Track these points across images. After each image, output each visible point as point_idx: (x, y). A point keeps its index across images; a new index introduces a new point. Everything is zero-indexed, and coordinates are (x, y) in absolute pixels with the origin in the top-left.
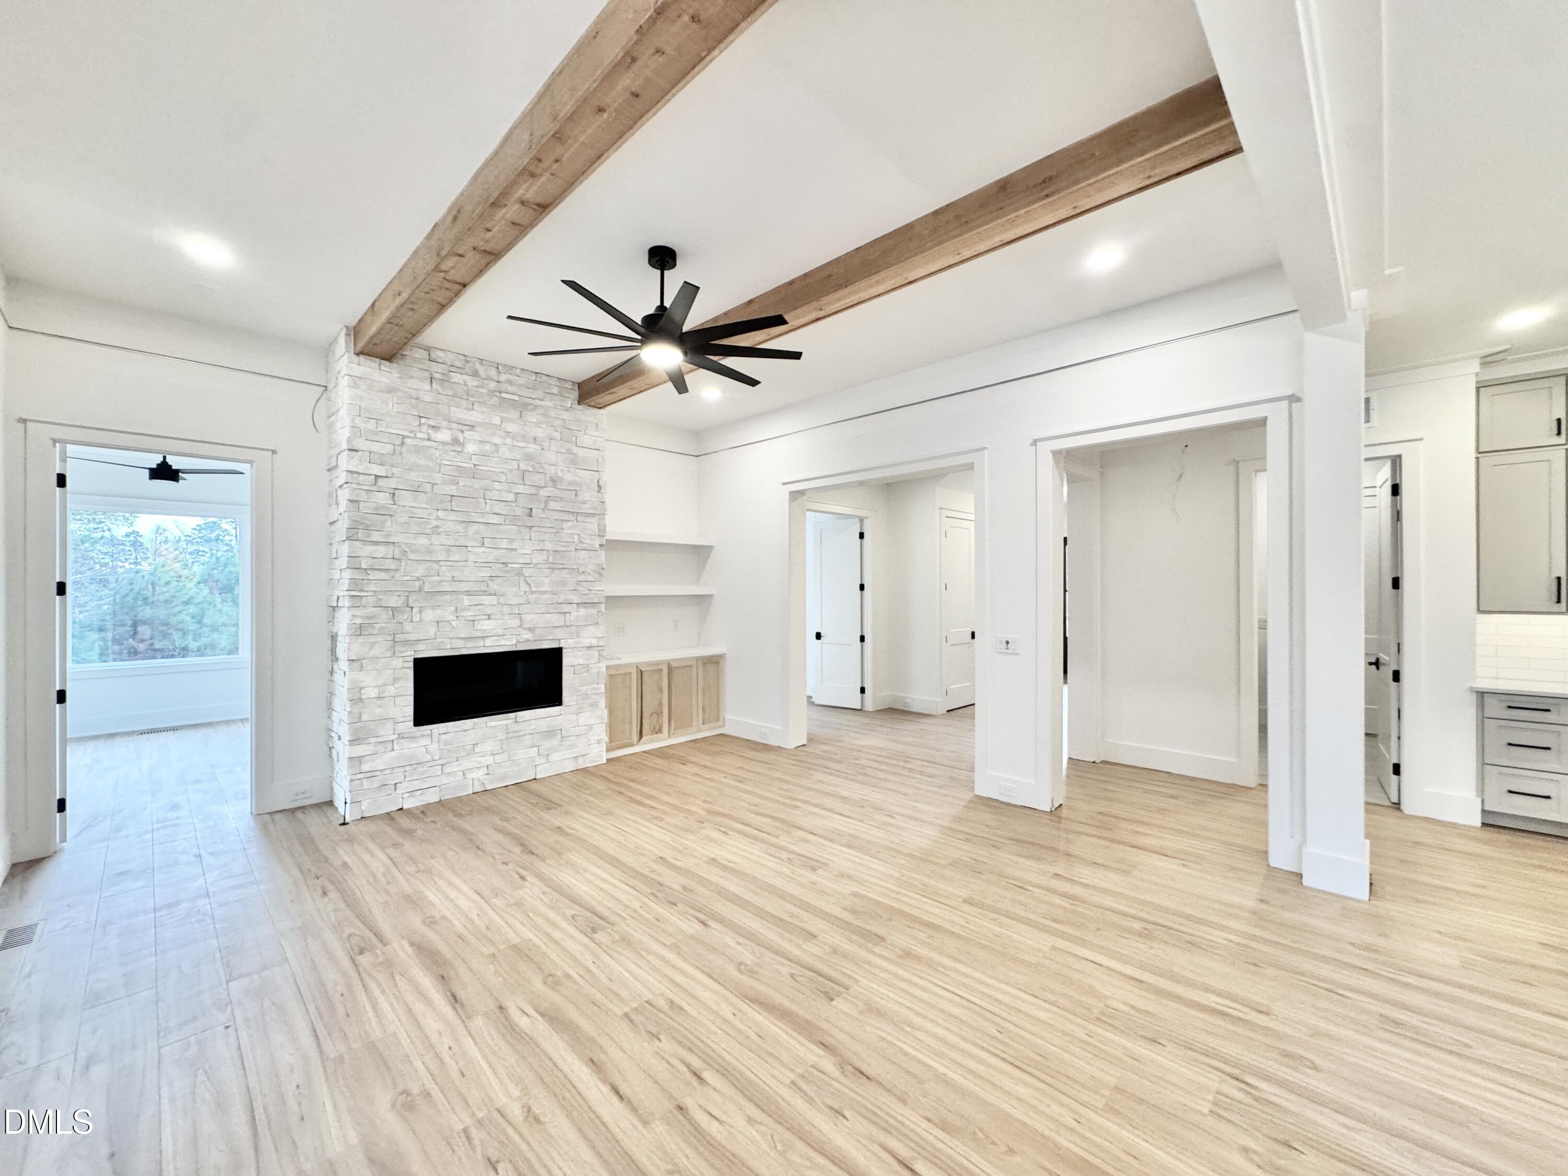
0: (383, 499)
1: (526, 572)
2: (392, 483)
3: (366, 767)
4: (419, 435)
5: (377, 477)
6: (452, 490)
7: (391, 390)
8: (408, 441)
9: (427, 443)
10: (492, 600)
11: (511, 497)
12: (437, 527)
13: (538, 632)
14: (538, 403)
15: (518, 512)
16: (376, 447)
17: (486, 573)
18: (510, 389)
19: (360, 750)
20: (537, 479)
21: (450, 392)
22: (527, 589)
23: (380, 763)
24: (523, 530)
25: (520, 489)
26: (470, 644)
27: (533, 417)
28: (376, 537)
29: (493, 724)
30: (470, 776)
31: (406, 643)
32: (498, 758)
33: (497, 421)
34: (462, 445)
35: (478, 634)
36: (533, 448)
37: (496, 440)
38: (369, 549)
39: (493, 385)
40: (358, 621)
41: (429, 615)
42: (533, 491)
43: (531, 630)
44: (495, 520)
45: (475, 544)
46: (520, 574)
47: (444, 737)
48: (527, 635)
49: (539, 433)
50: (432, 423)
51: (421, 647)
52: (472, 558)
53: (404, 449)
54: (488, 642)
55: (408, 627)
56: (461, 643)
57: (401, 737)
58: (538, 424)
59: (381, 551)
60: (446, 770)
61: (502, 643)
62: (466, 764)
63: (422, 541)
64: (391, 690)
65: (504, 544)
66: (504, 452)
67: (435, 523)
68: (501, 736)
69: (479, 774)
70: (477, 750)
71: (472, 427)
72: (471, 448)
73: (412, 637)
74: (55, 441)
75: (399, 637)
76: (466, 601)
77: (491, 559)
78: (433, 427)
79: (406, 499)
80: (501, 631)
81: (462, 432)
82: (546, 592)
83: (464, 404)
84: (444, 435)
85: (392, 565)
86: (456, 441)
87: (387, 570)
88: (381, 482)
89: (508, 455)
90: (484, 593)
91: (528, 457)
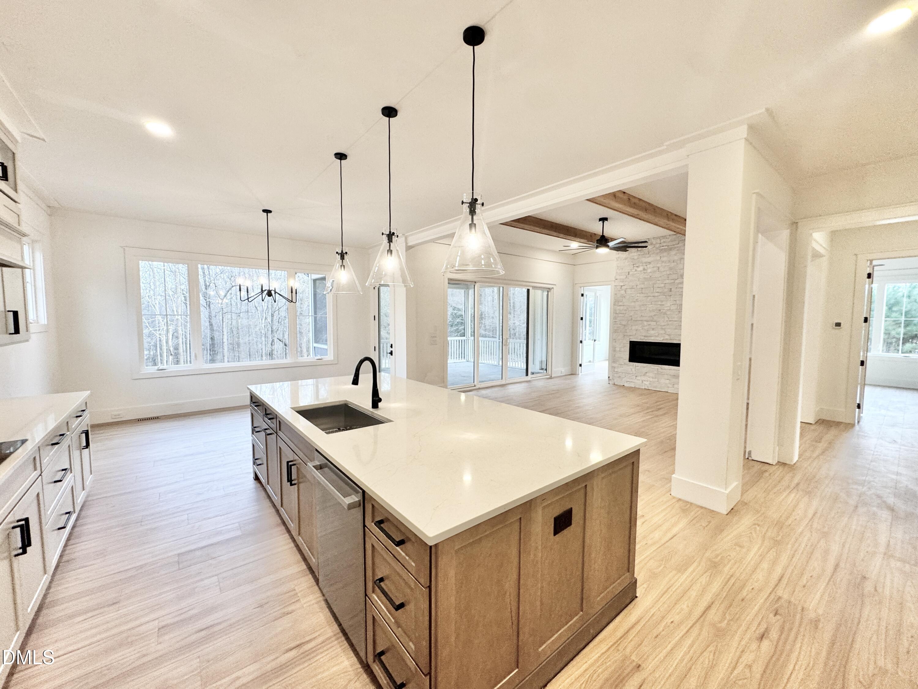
0: (623, 292)
1: (668, 313)
2: (625, 287)
3: (616, 370)
4: (633, 270)
5: (622, 286)
6: (643, 286)
7: (626, 259)
8: (630, 273)
9: (636, 272)
10: (655, 323)
11: (663, 285)
12: (637, 299)
13: (672, 336)
14: (676, 246)
15: (666, 290)
16: (622, 277)
17: (653, 314)
18: (665, 244)
19: (614, 365)
20: (675, 276)
21: (643, 253)
22: (667, 319)
23: (619, 370)
24: (668, 297)
25: (667, 281)
26: (646, 338)
27: (673, 252)
28: (620, 304)
29: (653, 367)
30: (644, 382)
31: (627, 336)
32: (654, 380)
33: (659, 258)
34: (646, 270)
35: (649, 335)
36: (673, 265)
37: (658, 265)
38: (619, 307)
39: (658, 245)
40: (615, 328)
41: (634, 328)
42: (672, 281)
43: (669, 335)
44: (656, 294)
45: (649, 304)
46: (665, 314)
47: (637, 367)
48: (667, 337)
49: (676, 258)
50: (637, 265)
51: (631, 337)
52: (648, 309)
53: (629, 275)
54: (652, 338)
55: (628, 331)
56: (643, 338)
57: (625, 364)
58: (675, 255)
59: (622, 308)
60: (637, 378)
61: (657, 339)
62: (643, 378)
63: (633, 304)
64: (623, 349)
65: (660, 303)
66: (662, 269)
67: (637, 298)
68: (656, 372)
69: (647, 383)
70: (647, 374)
71: (650, 263)
72: (649, 271)
73: (629, 334)
74: (581, 287)
75: (626, 334)
76: (645, 323)
77: (654, 309)
78: (637, 267)
79: (629, 291)
80: (657, 335)
81: (646, 265)
82: (676, 321)
83: (648, 255)
84: (641, 268)
85: (624, 312)
86: (644, 269)
87: (623, 313)
88: (622, 287)
89: (663, 270)
90: (652, 321)
91: (671, 269)
